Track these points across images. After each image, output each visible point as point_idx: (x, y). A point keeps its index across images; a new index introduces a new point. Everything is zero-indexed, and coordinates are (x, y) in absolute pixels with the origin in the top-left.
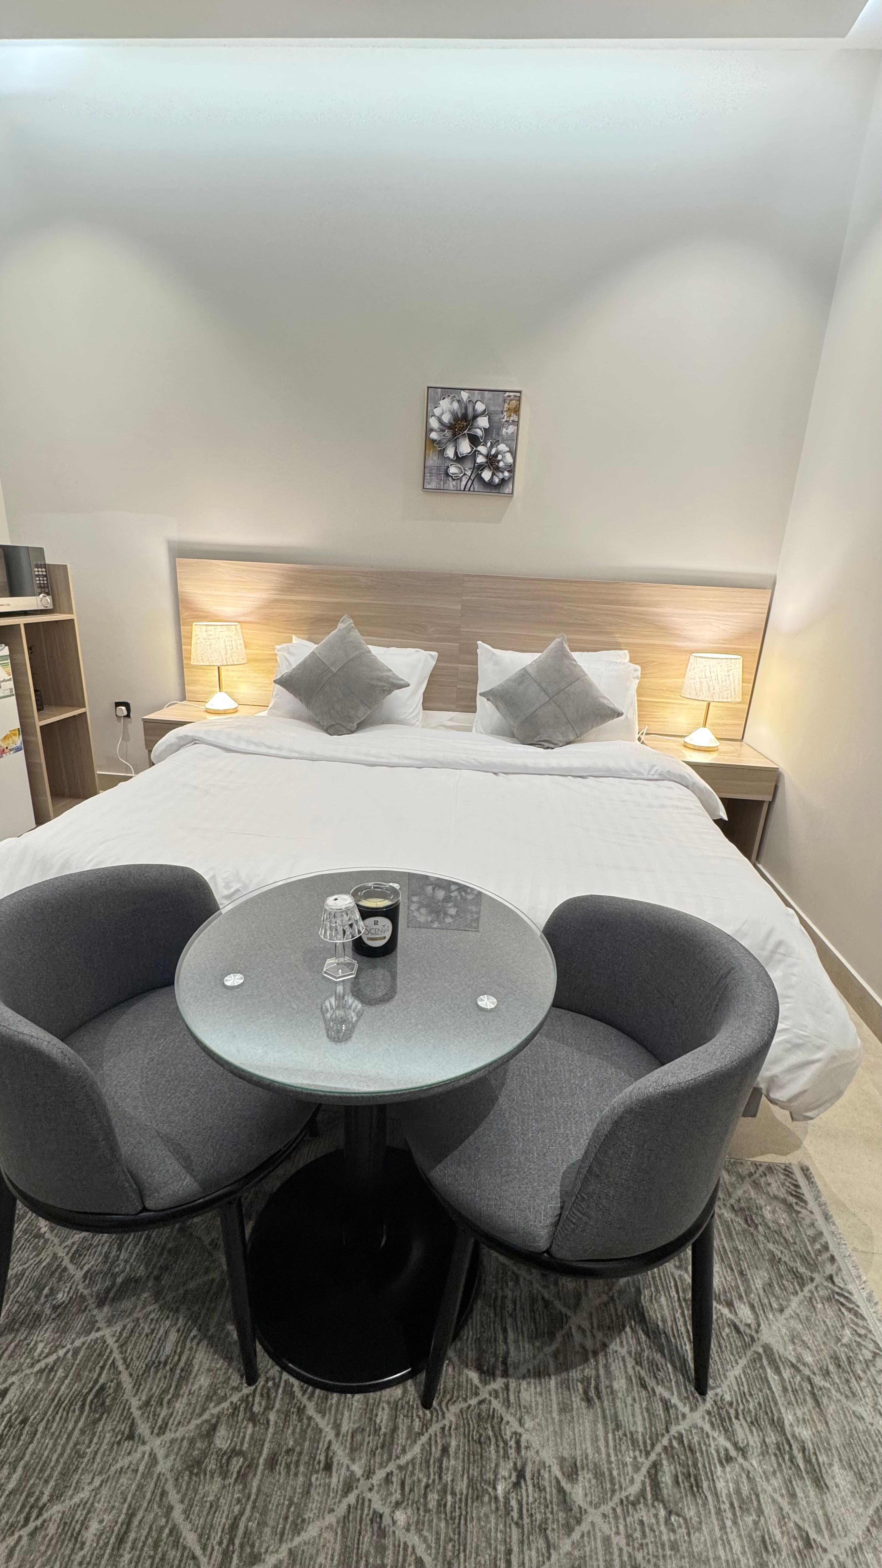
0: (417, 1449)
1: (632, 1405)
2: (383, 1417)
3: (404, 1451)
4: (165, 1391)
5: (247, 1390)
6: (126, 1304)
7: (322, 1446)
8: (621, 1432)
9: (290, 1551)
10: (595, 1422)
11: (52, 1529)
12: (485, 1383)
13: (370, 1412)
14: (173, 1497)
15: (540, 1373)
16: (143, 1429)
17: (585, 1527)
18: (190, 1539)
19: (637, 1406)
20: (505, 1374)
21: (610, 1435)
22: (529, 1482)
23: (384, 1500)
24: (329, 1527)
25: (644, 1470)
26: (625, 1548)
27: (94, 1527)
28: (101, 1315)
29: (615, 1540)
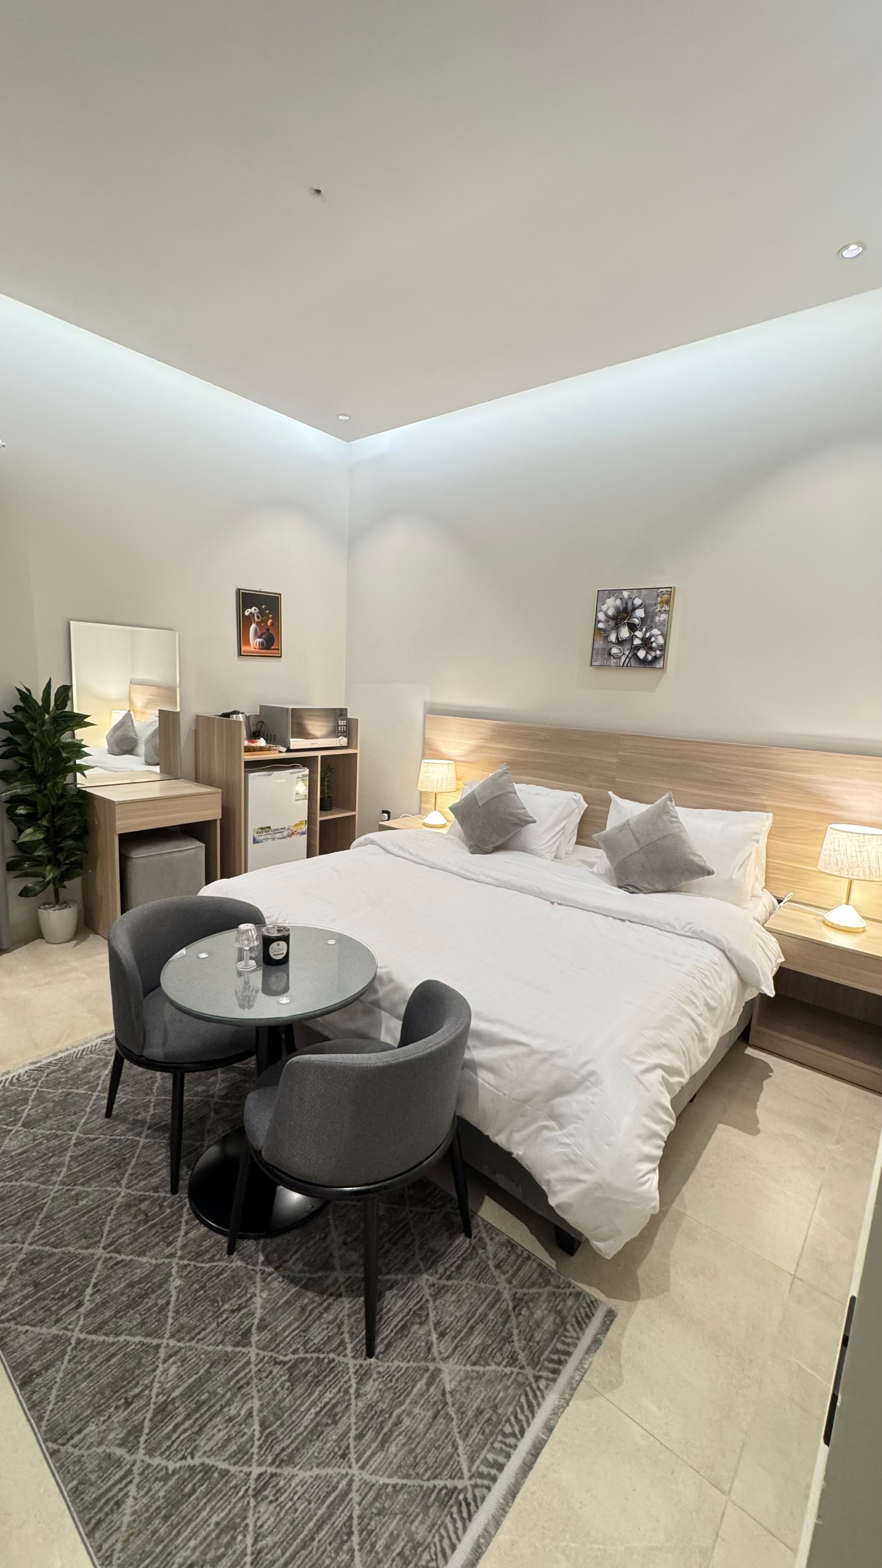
0: (208, 1265)
1: (323, 1329)
2: (207, 1243)
3: (202, 1262)
4: (142, 1175)
5: (169, 1195)
6: (157, 1134)
7: (175, 1235)
8: (303, 1334)
9: (131, 1260)
10: (296, 1320)
11: (73, 1193)
12: (263, 1264)
13: (204, 1237)
14: (113, 1212)
15: (293, 1281)
16: (124, 1182)
17: (244, 1350)
18: (106, 1229)
19: (325, 1332)
20: (276, 1269)
21: (297, 1331)
22: (240, 1315)
23: (177, 1272)
24: (151, 1264)
25: (296, 1356)
26: (253, 1373)
27: (84, 1202)
28: (146, 1132)
29: (252, 1366)
